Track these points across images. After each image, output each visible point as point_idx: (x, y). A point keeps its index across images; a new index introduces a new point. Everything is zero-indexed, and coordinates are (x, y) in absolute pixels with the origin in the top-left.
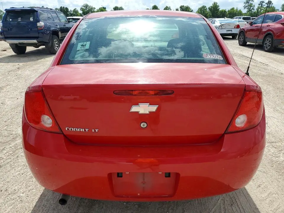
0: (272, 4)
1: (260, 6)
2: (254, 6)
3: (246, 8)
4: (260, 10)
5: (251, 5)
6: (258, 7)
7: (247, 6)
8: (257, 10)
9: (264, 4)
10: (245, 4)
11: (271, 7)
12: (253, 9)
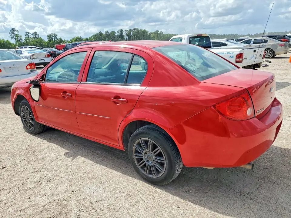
0: (38, 35)
1: (27, 36)
2: (21, 37)
3: (13, 38)
4: (28, 40)
5: (17, 36)
6: (26, 38)
7: (13, 37)
8: (26, 40)
9: (30, 35)
10: (10, 35)
11: (39, 38)
12: (21, 39)
